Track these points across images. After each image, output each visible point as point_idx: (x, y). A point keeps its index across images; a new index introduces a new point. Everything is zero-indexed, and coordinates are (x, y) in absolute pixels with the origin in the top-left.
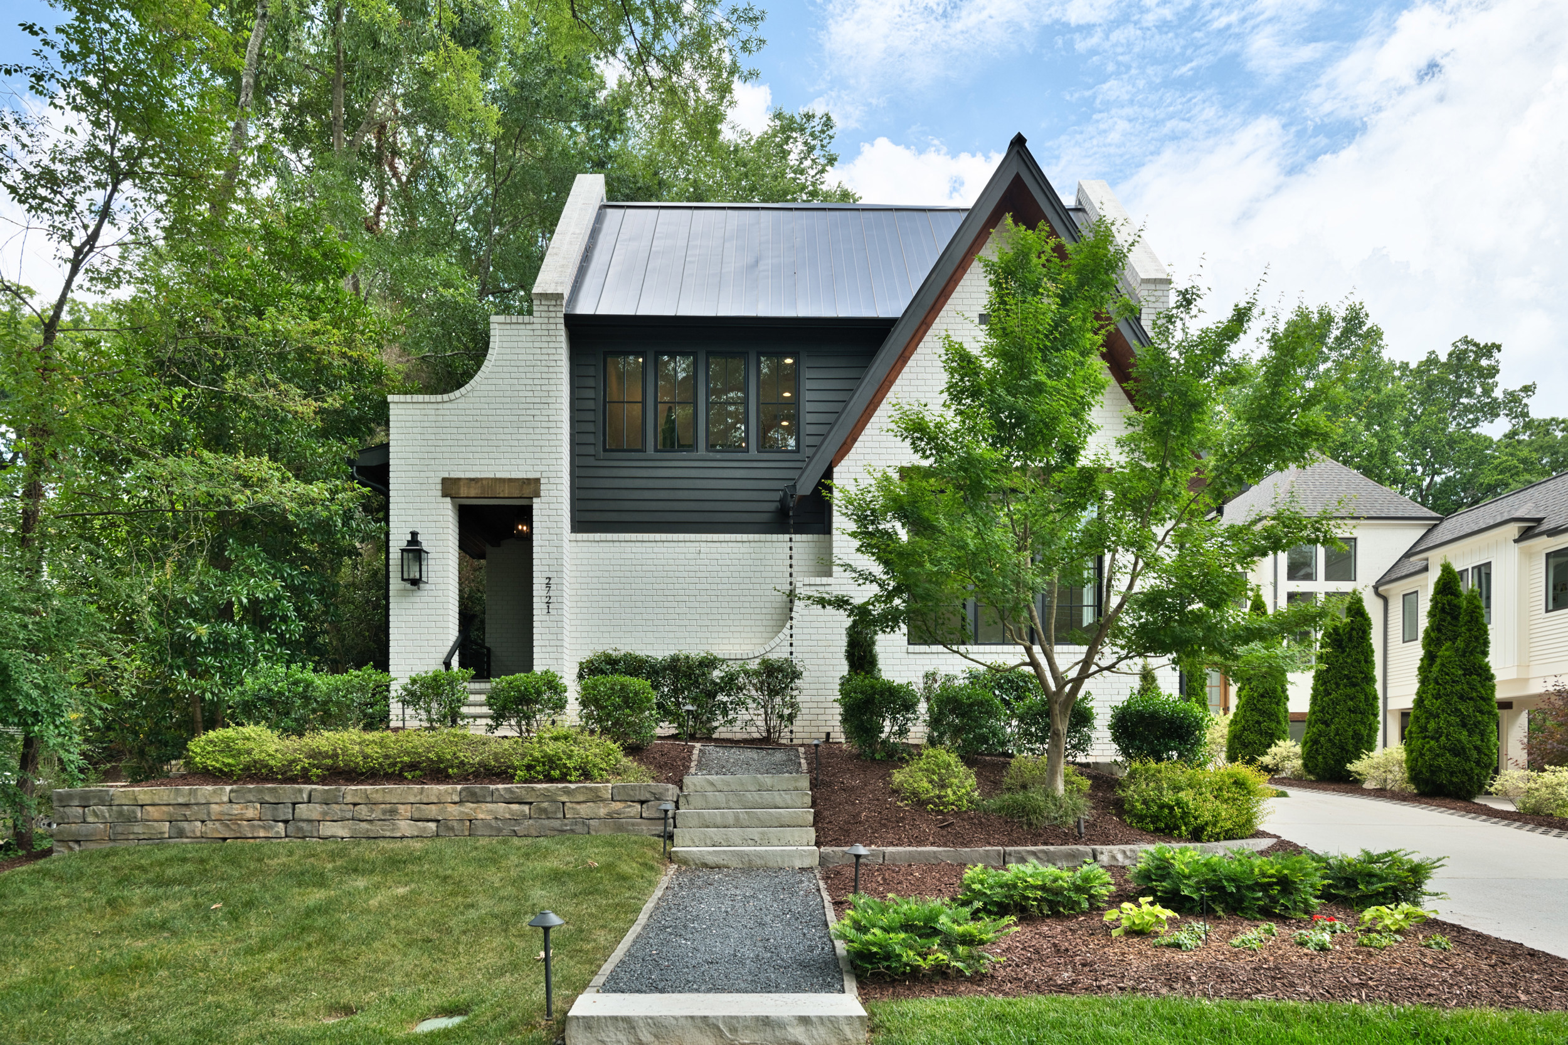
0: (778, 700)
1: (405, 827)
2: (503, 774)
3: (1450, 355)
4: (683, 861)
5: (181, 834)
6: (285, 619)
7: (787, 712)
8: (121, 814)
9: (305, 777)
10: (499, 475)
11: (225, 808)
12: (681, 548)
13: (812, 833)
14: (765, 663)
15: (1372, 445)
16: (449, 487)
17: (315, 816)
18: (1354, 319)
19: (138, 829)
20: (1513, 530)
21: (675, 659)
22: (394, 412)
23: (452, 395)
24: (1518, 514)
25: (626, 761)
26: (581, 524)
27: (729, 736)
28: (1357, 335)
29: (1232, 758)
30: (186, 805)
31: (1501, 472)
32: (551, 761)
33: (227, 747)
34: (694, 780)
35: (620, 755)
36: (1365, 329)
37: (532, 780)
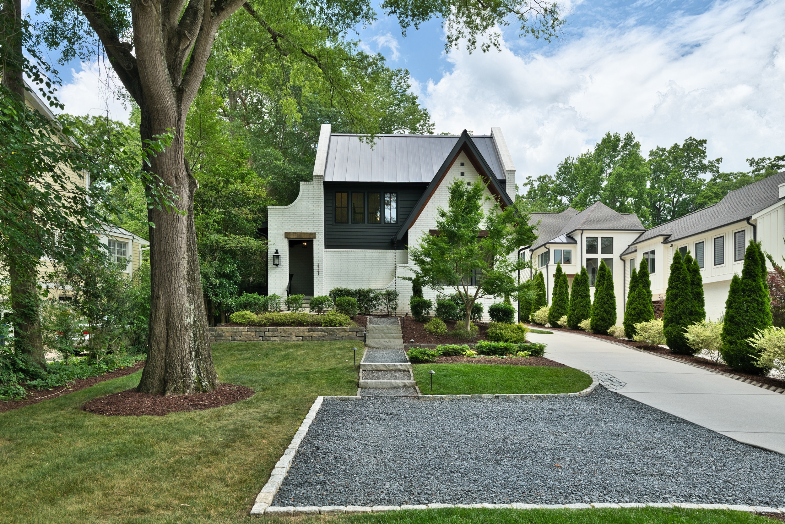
0: (391, 303)
1: (294, 338)
2: (319, 324)
3: (684, 145)
4: (369, 347)
5: (234, 340)
6: (236, 277)
7: (394, 306)
8: (218, 334)
9: (265, 325)
10: (303, 232)
11: (246, 333)
12: (360, 254)
13: (402, 340)
14: (387, 291)
15: (635, 193)
16: (287, 235)
17: (270, 335)
18: (629, 139)
19: (223, 338)
20: (661, 239)
21: (359, 290)
22: (270, 212)
23: (288, 206)
24: (663, 233)
25: (351, 321)
26: (327, 246)
27: (376, 314)
28: (630, 146)
29: (519, 322)
30: (236, 332)
31: (704, 198)
32: (331, 321)
33: (243, 316)
34: (369, 326)
35: (349, 319)
36: (633, 143)
37: (326, 326)
